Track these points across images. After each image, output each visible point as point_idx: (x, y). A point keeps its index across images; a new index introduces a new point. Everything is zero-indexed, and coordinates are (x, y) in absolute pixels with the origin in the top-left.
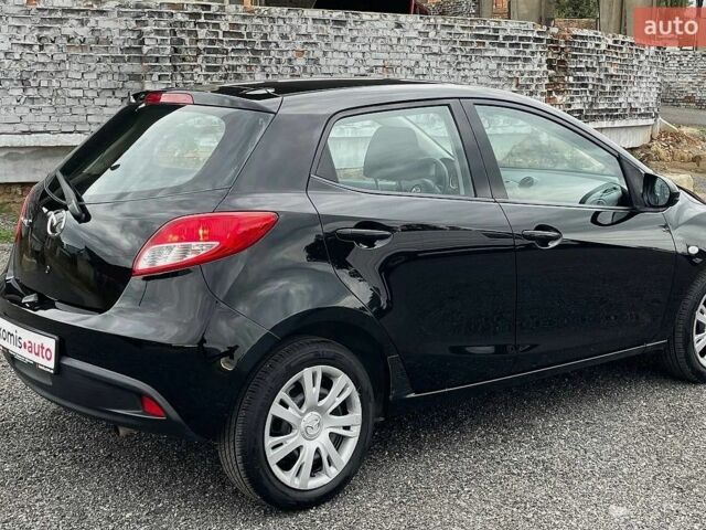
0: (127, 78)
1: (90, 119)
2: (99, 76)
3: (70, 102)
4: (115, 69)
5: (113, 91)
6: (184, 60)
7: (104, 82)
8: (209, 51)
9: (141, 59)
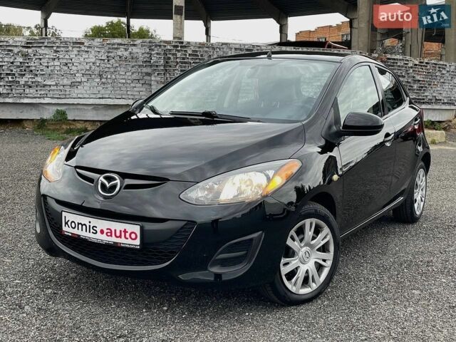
0: (144, 74)
1: (128, 93)
2: (133, 73)
3: (120, 85)
4: (139, 70)
5: (139, 80)
6: (170, 67)
7: (135, 76)
8: (182, 63)
9: (151, 66)
